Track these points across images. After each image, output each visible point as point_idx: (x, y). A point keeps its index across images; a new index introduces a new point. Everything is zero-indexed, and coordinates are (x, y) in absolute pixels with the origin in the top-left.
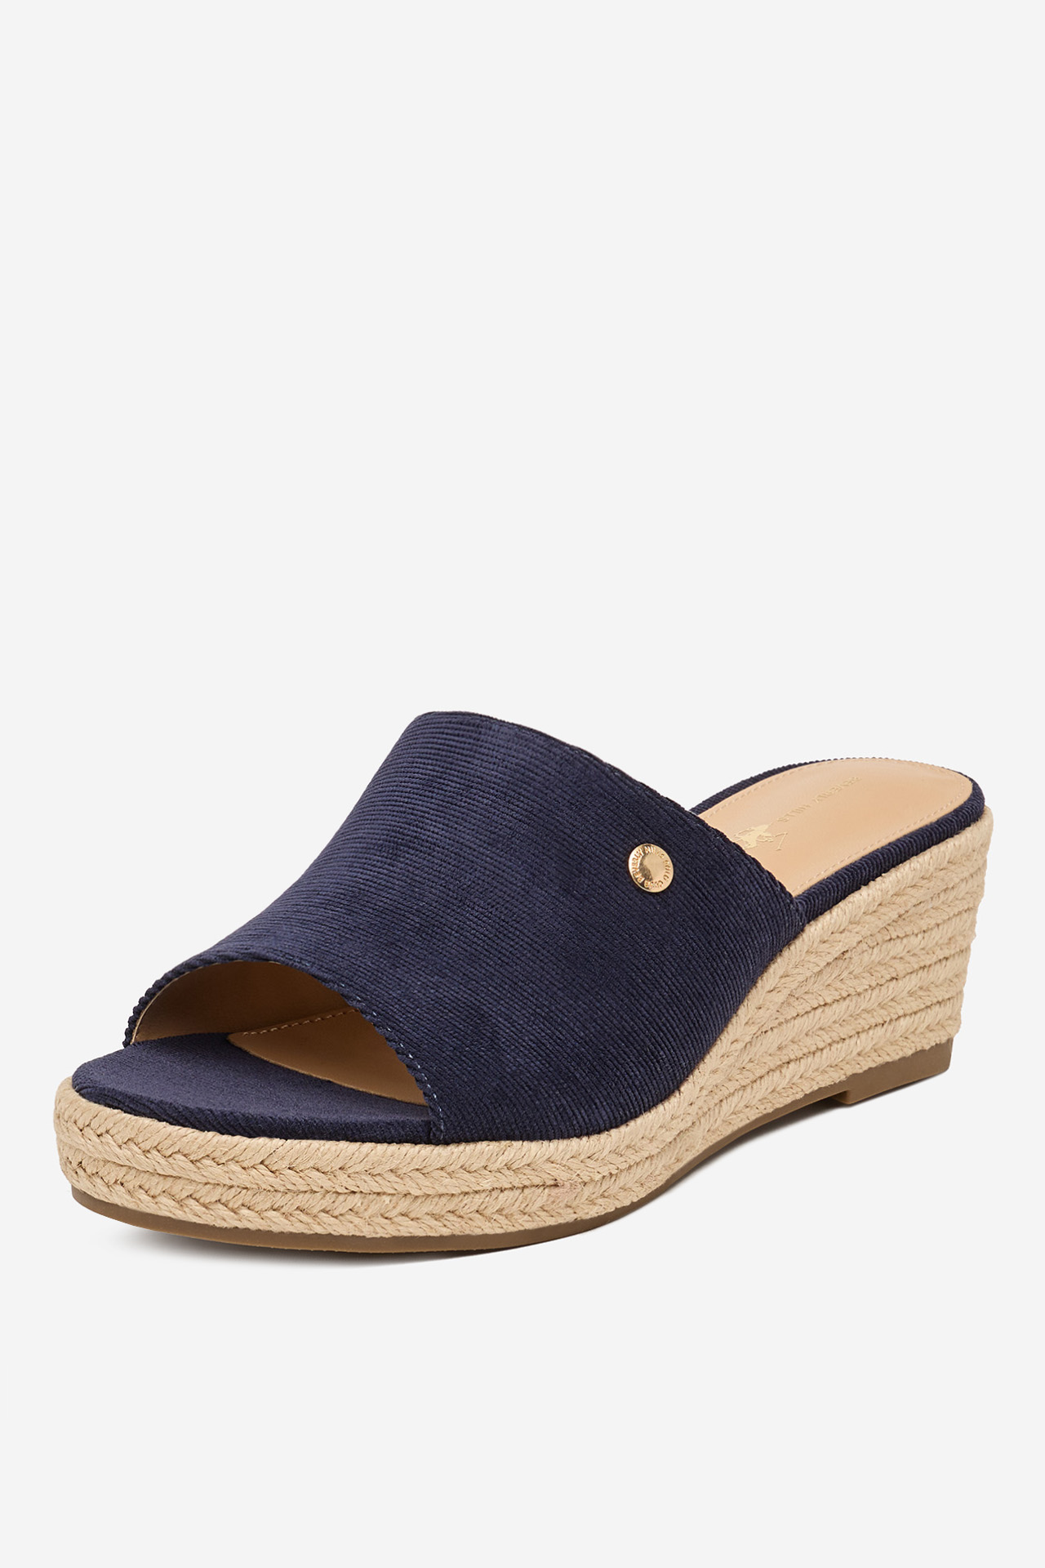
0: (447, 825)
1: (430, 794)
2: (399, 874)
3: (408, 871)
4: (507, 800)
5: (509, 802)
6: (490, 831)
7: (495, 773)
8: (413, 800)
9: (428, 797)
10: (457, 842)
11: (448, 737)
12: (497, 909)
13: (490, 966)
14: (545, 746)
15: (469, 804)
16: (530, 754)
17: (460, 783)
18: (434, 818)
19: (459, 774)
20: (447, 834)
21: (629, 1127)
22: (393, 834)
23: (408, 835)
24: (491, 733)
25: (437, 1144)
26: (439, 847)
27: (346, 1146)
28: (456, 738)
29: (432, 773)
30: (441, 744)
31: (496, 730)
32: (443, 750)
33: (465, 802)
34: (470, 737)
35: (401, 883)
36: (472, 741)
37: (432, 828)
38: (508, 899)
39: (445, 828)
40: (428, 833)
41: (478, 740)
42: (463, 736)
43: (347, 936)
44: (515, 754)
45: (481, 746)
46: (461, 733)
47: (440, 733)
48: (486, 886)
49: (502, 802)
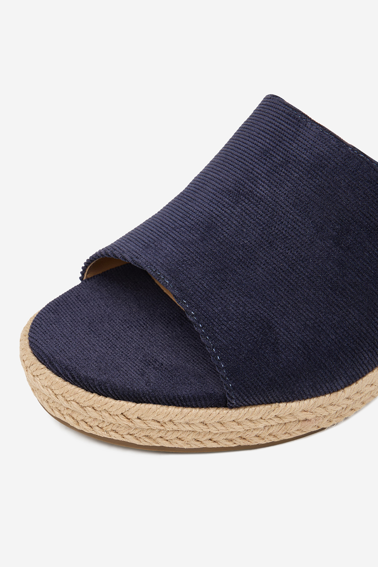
0: (270, 187)
1: (264, 161)
2: (236, 216)
3: (242, 215)
4: (309, 177)
5: (310, 178)
6: (295, 197)
7: (305, 156)
8: (254, 163)
9: (263, 163)
10: (274, 201)
11: (282, 122)
12: (291, 251)
13: (281, 291)
14: (337, 146)
15: (286, 174)
16: (327, 149)
17: (283, 158)
18: (264, 180)
19: (284, 151)
20: (269, 194)
21: (357, 384)
22: (238, 185)
23: (246, 189)
24: (306, 128)
25: (231, 408)
26: (263, 202)
27: (172, 410)
28: (286, 125)
29: (268, 145)
30: (276, 126)
31: (309, 127)
32: (277, 131)
33: (284, 173)
34: (294, 127)
35: (237, 223)
36: (294, 130)
37: (261, 187)
38: (299, 245)
39: (269, 189)
40: (258, 190)
41: (298, 131)
42: (289, 124)
43: (197, 259)
44: (318, 147)
45: (299, 136)
46: (289, 122)
47: (277, 117)
48: (287, 235)
49: (306, 178)
